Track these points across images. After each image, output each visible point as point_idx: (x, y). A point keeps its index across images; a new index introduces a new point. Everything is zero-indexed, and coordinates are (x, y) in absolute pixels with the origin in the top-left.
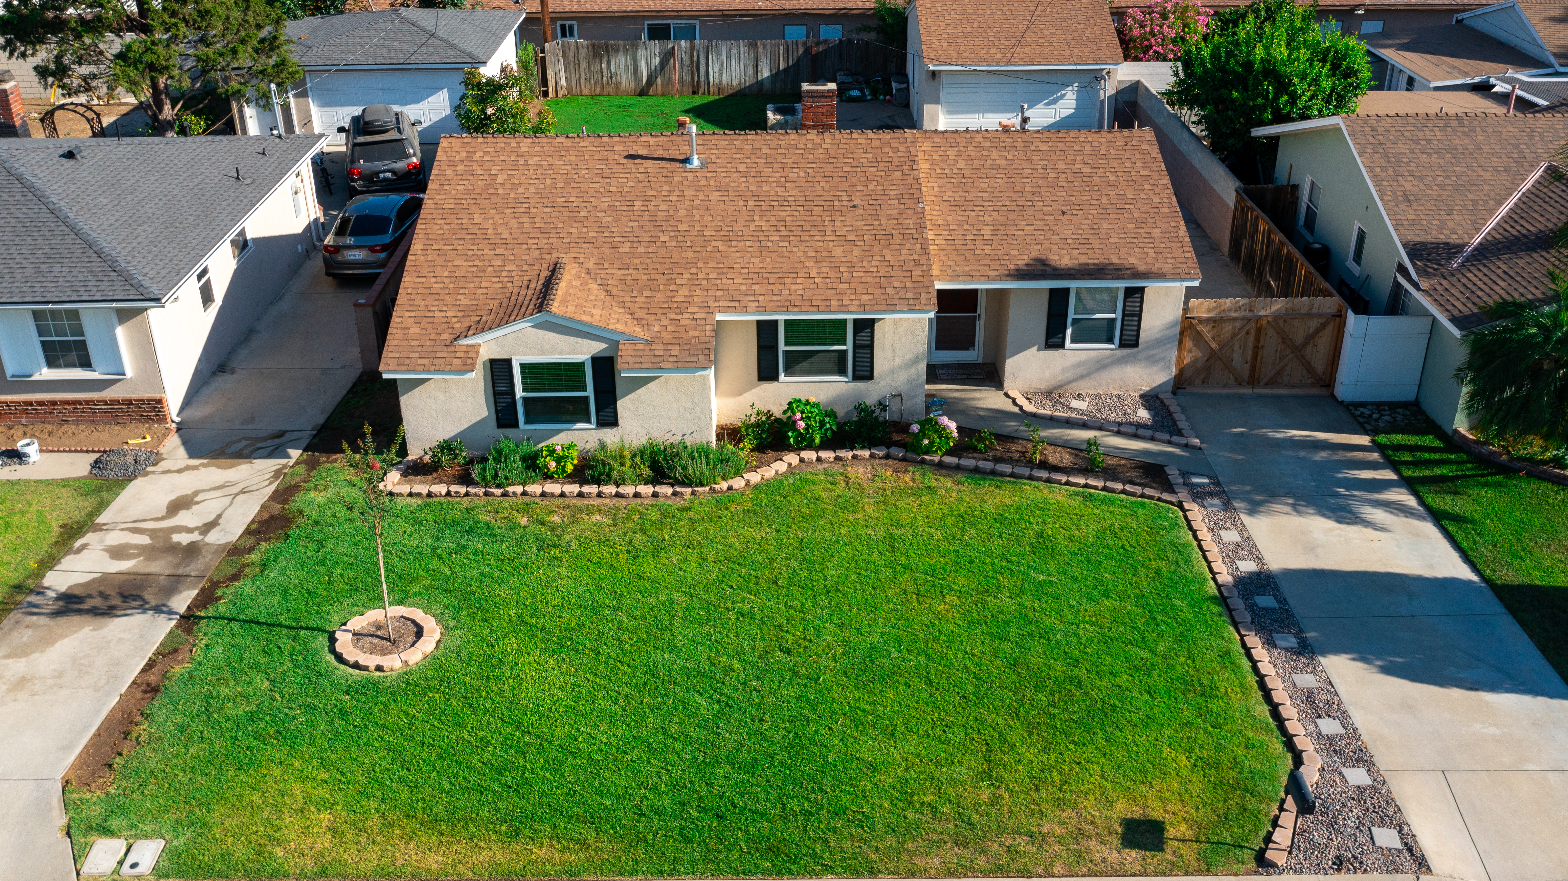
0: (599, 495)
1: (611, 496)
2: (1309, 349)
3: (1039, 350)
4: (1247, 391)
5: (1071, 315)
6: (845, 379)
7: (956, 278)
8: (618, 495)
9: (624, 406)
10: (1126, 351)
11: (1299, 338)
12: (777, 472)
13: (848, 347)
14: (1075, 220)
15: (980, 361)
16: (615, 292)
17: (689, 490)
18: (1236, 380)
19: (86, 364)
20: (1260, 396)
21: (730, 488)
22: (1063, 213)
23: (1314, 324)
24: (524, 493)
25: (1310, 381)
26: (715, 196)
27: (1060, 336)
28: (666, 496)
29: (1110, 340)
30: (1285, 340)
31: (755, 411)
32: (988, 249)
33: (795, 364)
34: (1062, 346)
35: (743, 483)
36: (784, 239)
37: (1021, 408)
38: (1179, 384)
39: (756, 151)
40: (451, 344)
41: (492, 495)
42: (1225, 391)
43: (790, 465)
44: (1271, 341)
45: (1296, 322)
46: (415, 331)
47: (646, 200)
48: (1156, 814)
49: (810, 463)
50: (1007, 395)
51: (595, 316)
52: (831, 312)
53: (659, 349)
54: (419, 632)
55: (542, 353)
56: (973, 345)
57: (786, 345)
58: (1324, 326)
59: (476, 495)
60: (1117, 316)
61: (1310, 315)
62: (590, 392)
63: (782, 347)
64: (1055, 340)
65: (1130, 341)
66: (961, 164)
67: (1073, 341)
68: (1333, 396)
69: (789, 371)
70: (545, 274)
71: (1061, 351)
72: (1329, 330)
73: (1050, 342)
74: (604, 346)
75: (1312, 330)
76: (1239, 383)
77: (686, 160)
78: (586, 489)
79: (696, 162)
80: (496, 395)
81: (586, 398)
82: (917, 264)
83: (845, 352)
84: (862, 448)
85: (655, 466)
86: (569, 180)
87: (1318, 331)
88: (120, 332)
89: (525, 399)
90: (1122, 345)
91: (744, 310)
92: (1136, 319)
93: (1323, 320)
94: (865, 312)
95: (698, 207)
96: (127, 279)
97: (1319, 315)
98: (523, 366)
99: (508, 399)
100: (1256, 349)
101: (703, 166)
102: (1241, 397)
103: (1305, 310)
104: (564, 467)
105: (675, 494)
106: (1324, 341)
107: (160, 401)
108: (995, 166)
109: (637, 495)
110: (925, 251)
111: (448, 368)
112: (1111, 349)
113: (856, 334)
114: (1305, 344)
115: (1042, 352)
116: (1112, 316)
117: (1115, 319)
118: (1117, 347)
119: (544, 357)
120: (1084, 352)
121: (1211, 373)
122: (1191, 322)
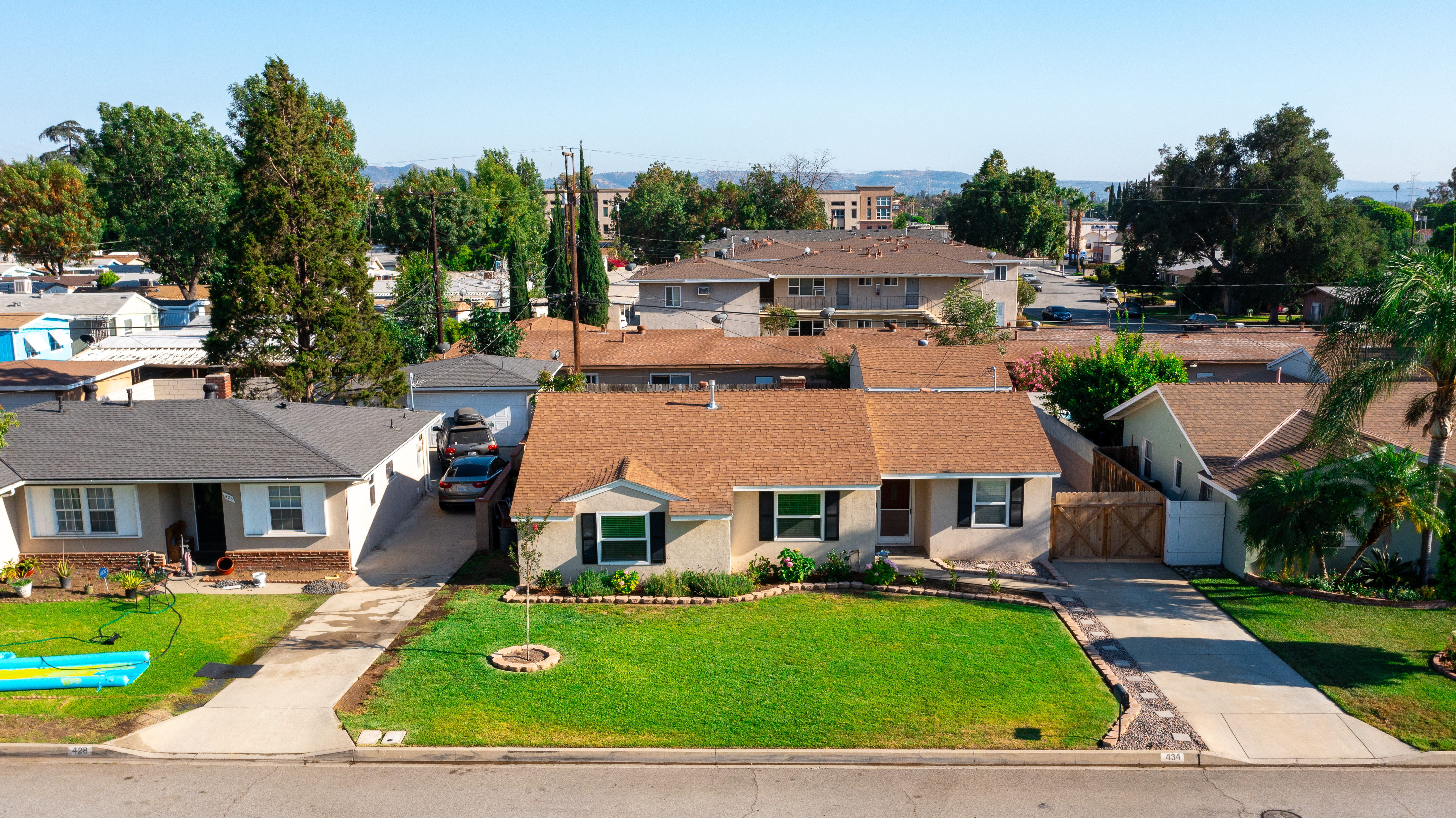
0: (654, 602)
1: (662, 603)
2: (1143, 529)
3: (953, 529)
4: (1103, 561)
5: (974, 503)
6: (819, 540)
7: (894, 471)
8: (667, 602)
9: (670, 548)
10: (1014, 530)
11: (1135, 521)
12: (775, 593)
13: (822, 516)
14: (974, 441)
15: (913, 544)
16: (664, 474)
17: (716, 599)
18: (1094, 552)
19: (299, 527)
20: (1111, 564)
21: (743, 600)
22: (966, 437)
23: (1145, 511)
24: (603, 601)
25: (1146, 554)
26: (728, 424)
27: (967, 518)
28: (700, 603)
29: (1002, 521)
30: (1125, 522)
31: (758, 559)
32: (915, 457)
33: (786, 528)
34: (969, 525)
35: (752, 597)
36: (776, 447)
37: (942, 567)
38: (1053, 555)
39: (754, 400)
40: (557, 502)
41: (582, 602)
42: (1086, 561)
43: (783, 590)
44: (1115, 523)
45: (1132, 509)
46: (531, 495)
47: (682, 426)
48: (1035, 726)
49: (797, 590)
50: (933, 561)
51: (653, 482)
52: (811, 486)
53: (696, 505)
54: (546, 655)
55: (617, 509)
56: (907, 533)
57: (779, 514)
58: (1152, 512)
59: (570, 602)
60: (1006, 503)
61: (1140, 505)
62: (647, 538)
63: (776, 516)
64: (964, 521)
65: (1017, 522)
66: (895, 410)
67: (977, 522)
68: (1163, 563)
69: (781, 534)
70: (616, 465)
71: (968, 529)
72: (1156, 515)
73: (961, 523)
74: (659, 504)
75: (1144, 515)
76: (1096, 555)
77: (707, 405)
78: (645, 598)
79: (714, 406)
80: (584, 539)
81: (645, 542)
82: (867, 460)
83: (819, 520)
84: (833, 581)
85: (690, 586)
86: (628, 416)
87: (1148, 516)
88: (327, 503)
89: (603, 543)
90: (1012, 525)
91: (752, 484)
92: (1020, 505)
93: (1151, 508)
94: (833, 486)
95: (717, 430)
96: (337, 465)
97: (1147, 505)
98: (604, 519)
99: (592, 542)
100: (1106, 528)
101: (719, 408)
102: (1098, 564)
103: (1137, 501)
104: (629, 587)
105: (706, 602)
106: (1152, 524)
107: (346, 553)
108: (918, 412)
109: (680, 602)
110: (872, 453)
111: (555, 515)
112: (1004, 528)
113: (827, 506)
114: (1140, 525)
115: (955, 530)
116: (1003, 503)
117: (1004, 506)
118: (1007, 526)
119: (617, 512)
120: (985, 529)
121: (1076, 547)
122: (1058, 509)
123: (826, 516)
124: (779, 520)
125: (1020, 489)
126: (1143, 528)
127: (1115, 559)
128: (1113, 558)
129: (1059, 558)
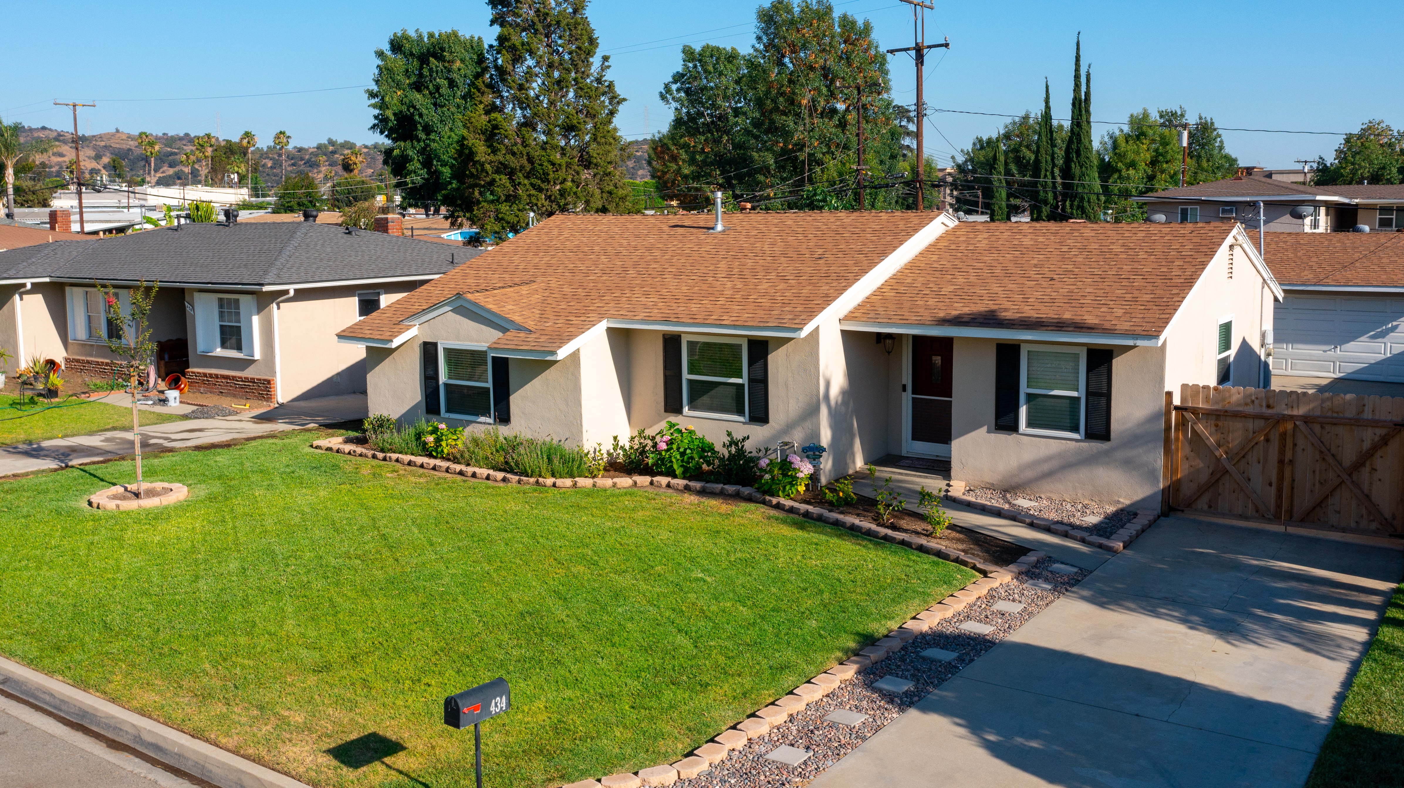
0: (447, 470)
1: (454, 473)
3: (988, 432)
4: (1273, 527)
5: (1024, 389)
6: (743, 419)
8: (460, 473)
9: (515, 401)
10: (1096, 446)
11: (1349, 456)
13: (744, 380)
18: (1257, 509)
19: (239, 346)
21: (553, 484)
23: (1369, 436)
24: (395, 460)
25: (1374, 526)
27: (1012, 415)
28: (495, 480)
29: (1075, 429)
30: (1326, 456)
33: (698, 396)
34: (1013, 427)
36: (728, 276)
38: (1170, 503)
39: (779, 223)
40: (399, 323)
42: (1242, 524)
43: (637, 483)
44: (1304, 455)
47: (649, 250)
50: (949, 485)
55: (458, 338)
57: (689, 372)
58: (1385, 441)
60: (1079, 393)
61: (1357, 423)
62: (489, 385)
63: (686, 376)
64: (1007, 421)
65: (1099, 431)
67: (1030, 424)
69: (692, 404)
71: (1014, 435)
72: (1394, 447)
73: (1001, 423)
75: (1367, 445)
76: (1262, 514)
77: (713, 228)
78: (442, 464)
79: (719, 229)
80: (426, 378)
81: (487, 390)
87: (1375, 448)
88: (255, 321)
89: (446, 385)
90: (1090, 435)
92: (1103, 400)
93: (1382, 432)
95: (683, 255)
97: (1375, 424)
98: (446, 351)
99: (435, 383)
100: (1283, 464)
101: (723, 231)
102: (1258, 532)
106: (1386, 464)
107: (269, 382)
109: (474, 475)
112: (1076, 440)
113: (751, 364)
114: (1358, 465)
115: (991, 436)
116: (1075, 394)
117: (1077, 399)
118: (1083, 438)
119: (459, 343)
120: (1042, 439)
121: (1219, 494)
122: (1183, 415)
123: (751, 380)
124: (690, 382)
125: (1104, 368)
126: (1366, 471)
127: (1301, 527)
128: (1298, 526)
129: (1183, 511)
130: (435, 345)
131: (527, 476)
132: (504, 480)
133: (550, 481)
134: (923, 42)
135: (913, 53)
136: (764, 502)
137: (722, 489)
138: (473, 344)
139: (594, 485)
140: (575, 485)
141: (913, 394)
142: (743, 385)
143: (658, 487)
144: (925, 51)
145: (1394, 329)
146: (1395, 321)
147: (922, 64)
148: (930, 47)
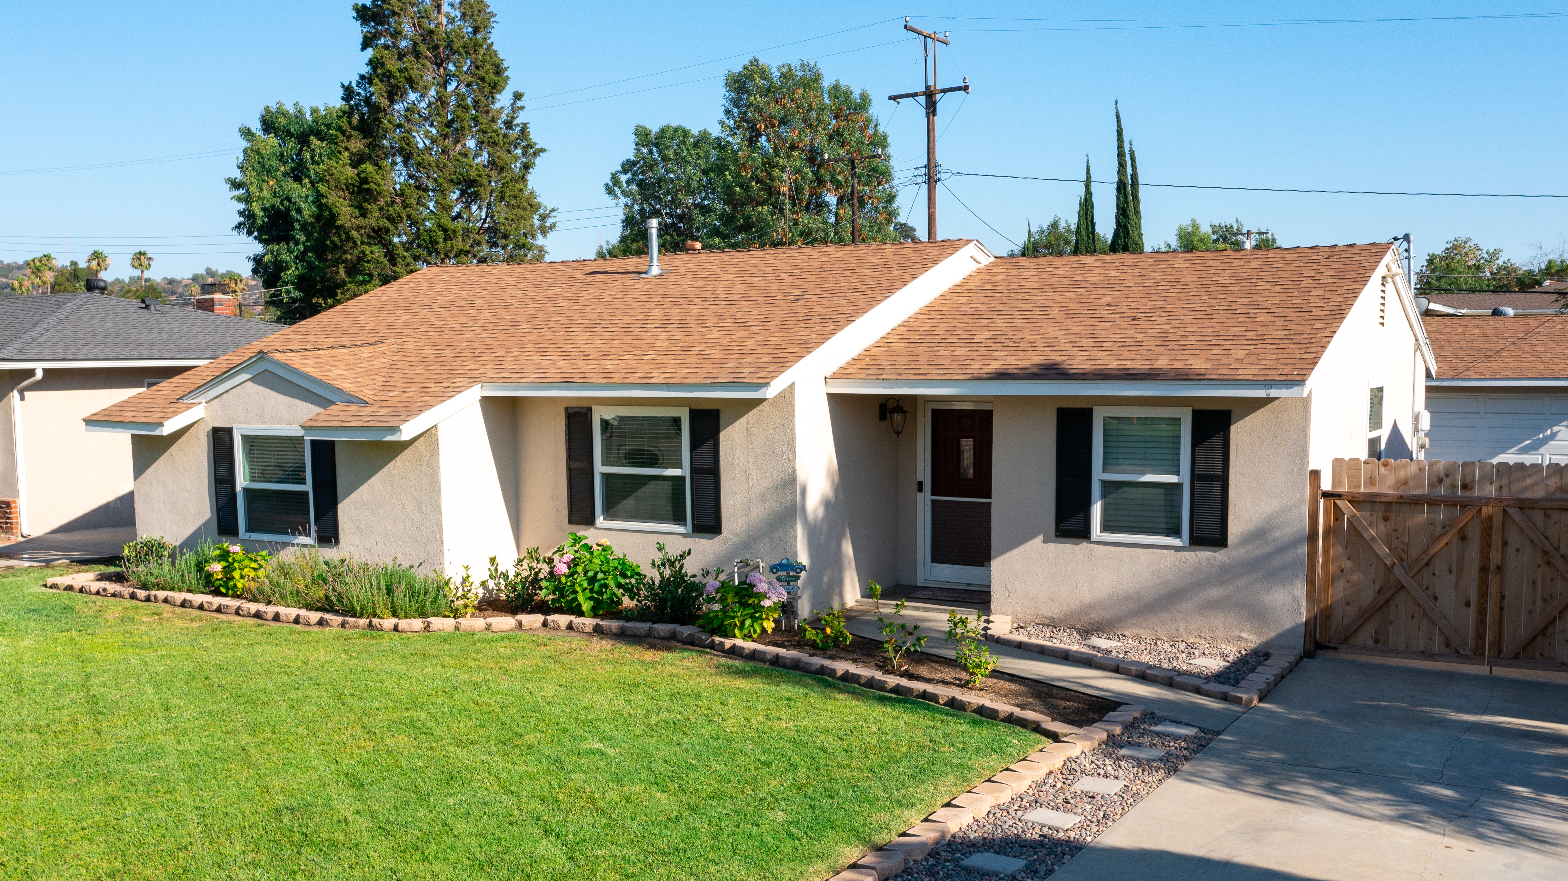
0: (237, 611)
1: (247, 615)
3: (1045, 541)
4: (1473, 668)
5: (1098, 474)
6: (681, 529)
7: (875, 376)
8: (256, 614)
9: (345, 512)
10: (1204, 555)
13: (683, 471)
17: (338, 620)
18: (1448, 643)
27: (1081, 516)
29: (1175, 532)
30: (1553, 558)
33: (616, 498)
34: (1082, 533)
36: (664, 326)
38: (1323, 638)
42: (1423, 665)
43: (520, 624)
44: (1518, 557)
46: (165, 392)
50: (987, 620)
51: (329, 372)
55: (263, 420)
57: (604, 462)
60: (1182, 477)
62: (308, 487)
63: (599, 468)
64: (1073, 523)
65: (1211, 534)
66: (1031, 281)
67: (1107, 527)
69: (610, 512)
71: (1084, 545)
73: (1064, 527)
76: (1456, 650)
78: (230, 604)
79: (654, 272)
80: (217, 482)
81: (305, 495)
83: (681, 480)
89: (246, 490)
90: (1198, 540)
92: (1217, 486)
98: (245, 440)
99: (229, 488)
100: (1482, 571)
104: (232, 579)
107: (10, 505)
108: (1080, 282)
112: (1176, 549)
113: (693, 447)
115: (1052, 546)
116: (1173, 479)
117: (1178, 486)
118: (1187, 544)
119: (264, 426)
120: (1126, 549)
121: (1391, 622)
122: (1335, 504)
123: (694, 470)
124: (606, 477)
125: (1217, 440)
127: (1515, 666)
128: (1510, 666)
129: (1335, 649)
130: (229, 431)
131: (354, 615)
132: (321, 623)
133: (389, 623)
134: (935, 86)
135: (922, 99)
136: (712, 646)
137: (650, 629)
138: (283, 427)
139: (457, 628)
140: (427, 628)
141: (933, 494)
142: (683, 479)
143: (554, 629)
144: (938, 96)
145: (1553, 436)
146: (1557, 425)
147: (934, 115)
148: (944, 91)
